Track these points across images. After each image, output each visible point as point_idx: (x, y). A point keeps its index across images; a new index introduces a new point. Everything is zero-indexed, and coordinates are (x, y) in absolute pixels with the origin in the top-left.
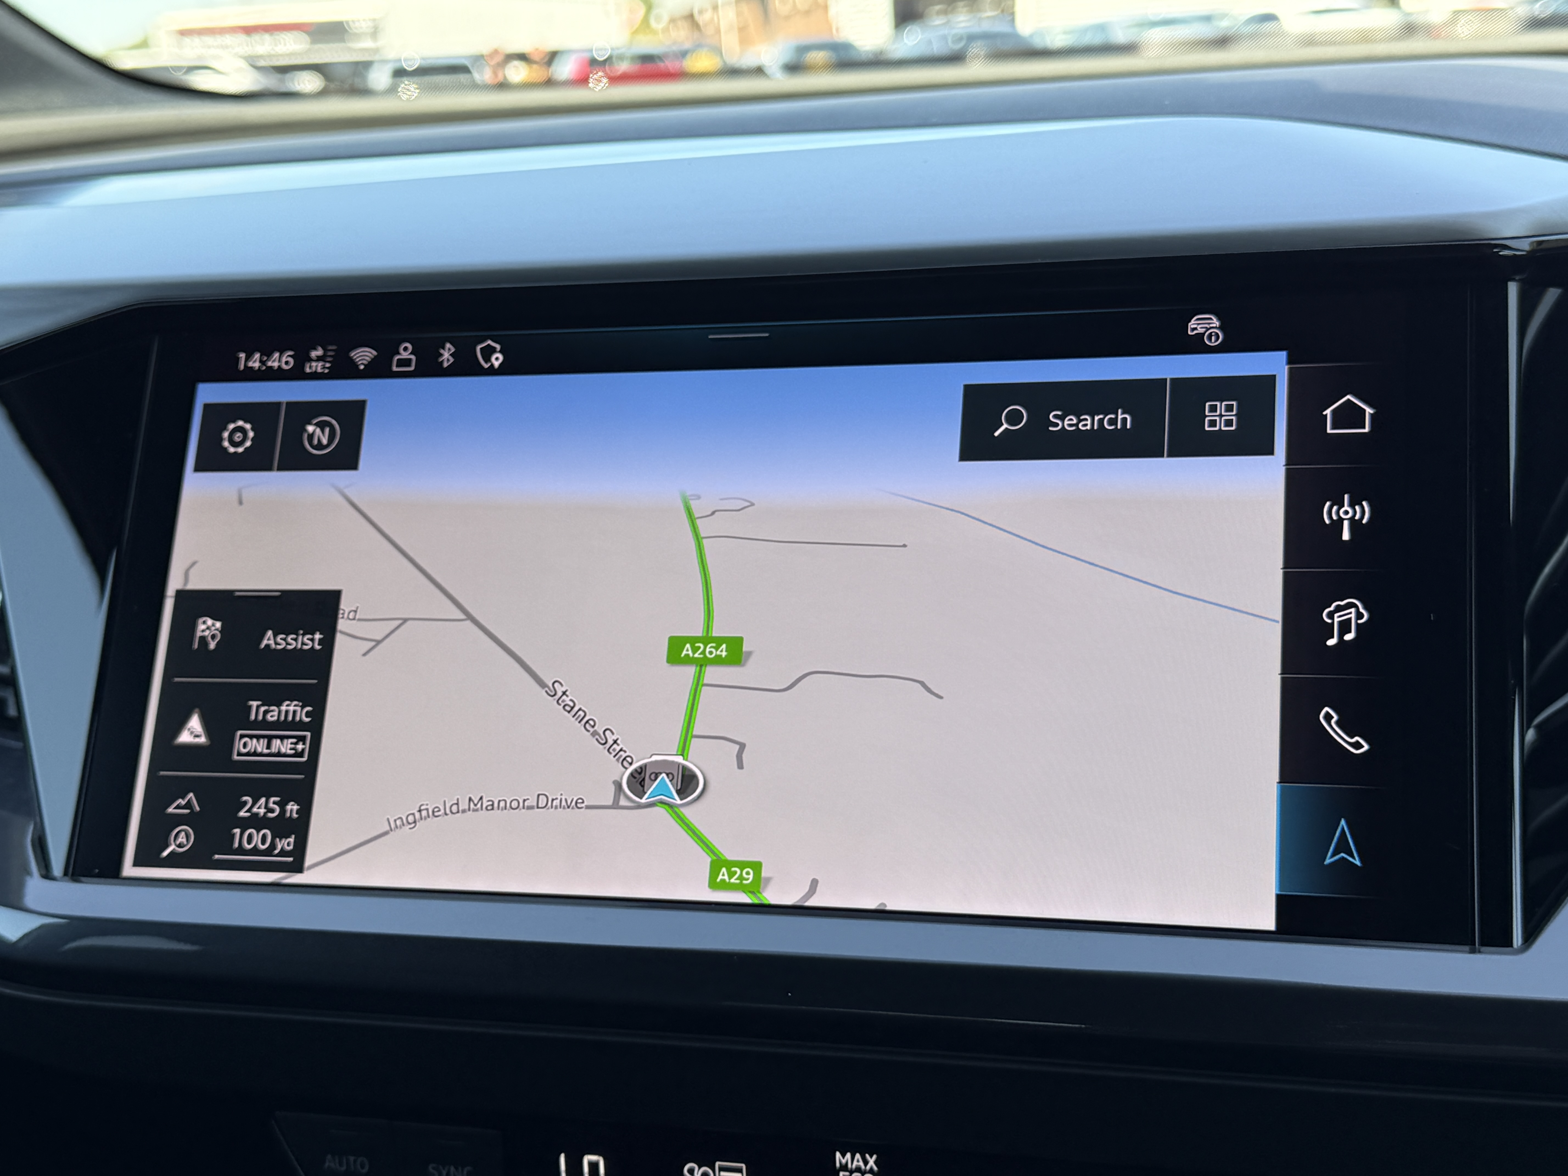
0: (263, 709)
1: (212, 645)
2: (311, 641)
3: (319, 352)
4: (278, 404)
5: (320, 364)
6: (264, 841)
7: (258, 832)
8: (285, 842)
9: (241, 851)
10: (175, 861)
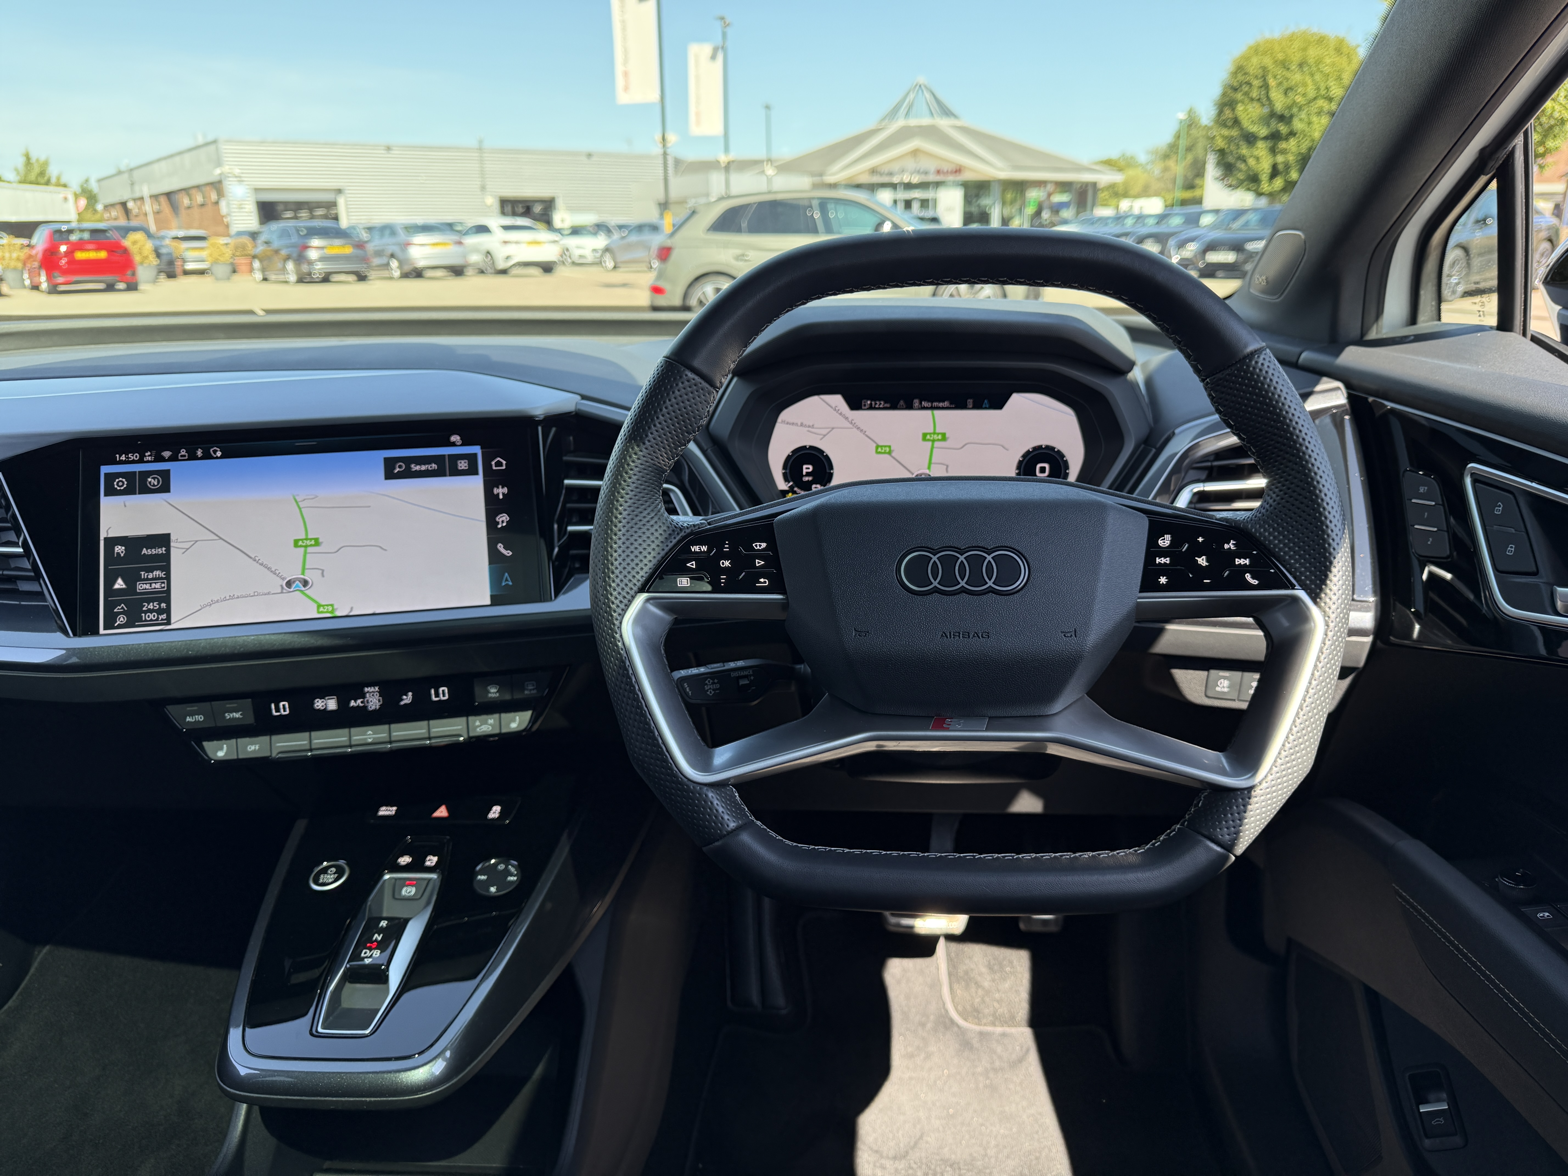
0: (146, 574)
1: (122, 555)
2: (162, 550)
3: (149, 453)
4: (136, 472)
5: (150, 458)
6: (154, 616)
7: (151, 614)
8: (162, 616)
9: (146, 620)
10: (120, 627)
